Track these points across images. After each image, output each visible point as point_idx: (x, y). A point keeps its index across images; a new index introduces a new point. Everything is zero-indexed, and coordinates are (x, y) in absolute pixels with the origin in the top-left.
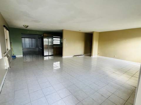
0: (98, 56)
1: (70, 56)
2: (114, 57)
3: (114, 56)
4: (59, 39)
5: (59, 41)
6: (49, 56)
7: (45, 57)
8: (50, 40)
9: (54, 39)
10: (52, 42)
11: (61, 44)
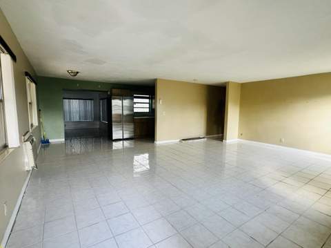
0: (240, 140)
1: (173, 141)
2: (280, 143)
3: (281, 141)
4: (147, 101)
5: (148, 105)
6: (123, 139)
7: (114, 143)
8: (126, 102)
9: (135, 100)
10: (132, 108)
11: (153, 111)
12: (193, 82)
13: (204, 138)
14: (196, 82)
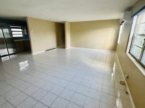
0: (71, 47)
1: (42, 52)
3: (86, 46)
4: (21, 30)
5: (21, 33)
6: (9, 55)
7: (2, 58)
8: (6, 31)
12: (49, 20)
13: (56, 48)
14: (51, 20)
